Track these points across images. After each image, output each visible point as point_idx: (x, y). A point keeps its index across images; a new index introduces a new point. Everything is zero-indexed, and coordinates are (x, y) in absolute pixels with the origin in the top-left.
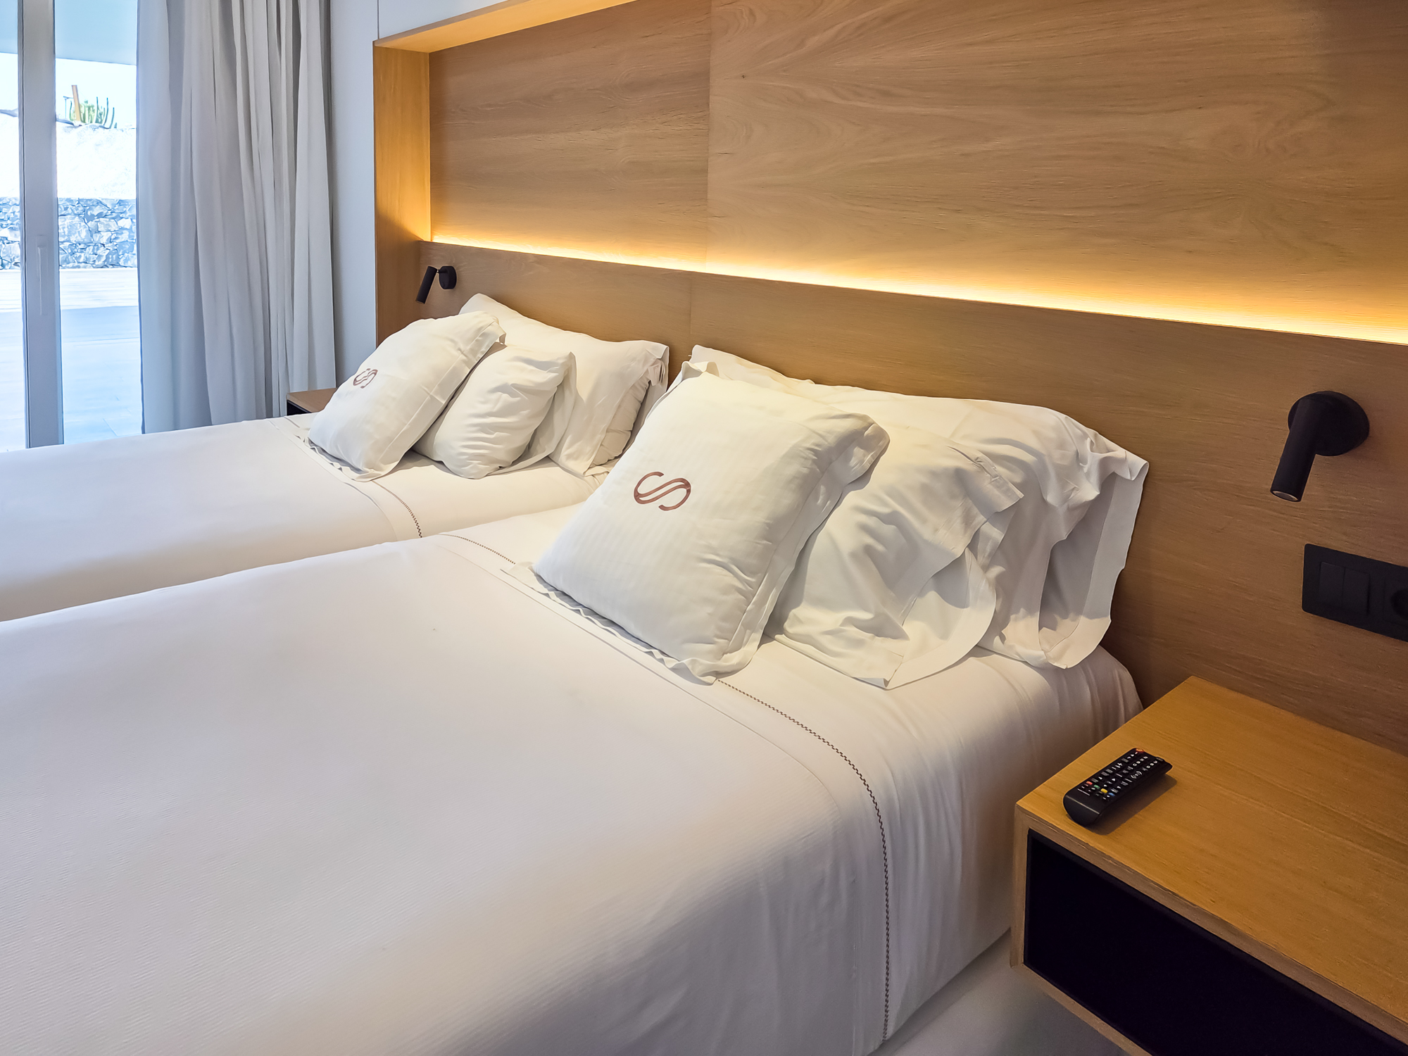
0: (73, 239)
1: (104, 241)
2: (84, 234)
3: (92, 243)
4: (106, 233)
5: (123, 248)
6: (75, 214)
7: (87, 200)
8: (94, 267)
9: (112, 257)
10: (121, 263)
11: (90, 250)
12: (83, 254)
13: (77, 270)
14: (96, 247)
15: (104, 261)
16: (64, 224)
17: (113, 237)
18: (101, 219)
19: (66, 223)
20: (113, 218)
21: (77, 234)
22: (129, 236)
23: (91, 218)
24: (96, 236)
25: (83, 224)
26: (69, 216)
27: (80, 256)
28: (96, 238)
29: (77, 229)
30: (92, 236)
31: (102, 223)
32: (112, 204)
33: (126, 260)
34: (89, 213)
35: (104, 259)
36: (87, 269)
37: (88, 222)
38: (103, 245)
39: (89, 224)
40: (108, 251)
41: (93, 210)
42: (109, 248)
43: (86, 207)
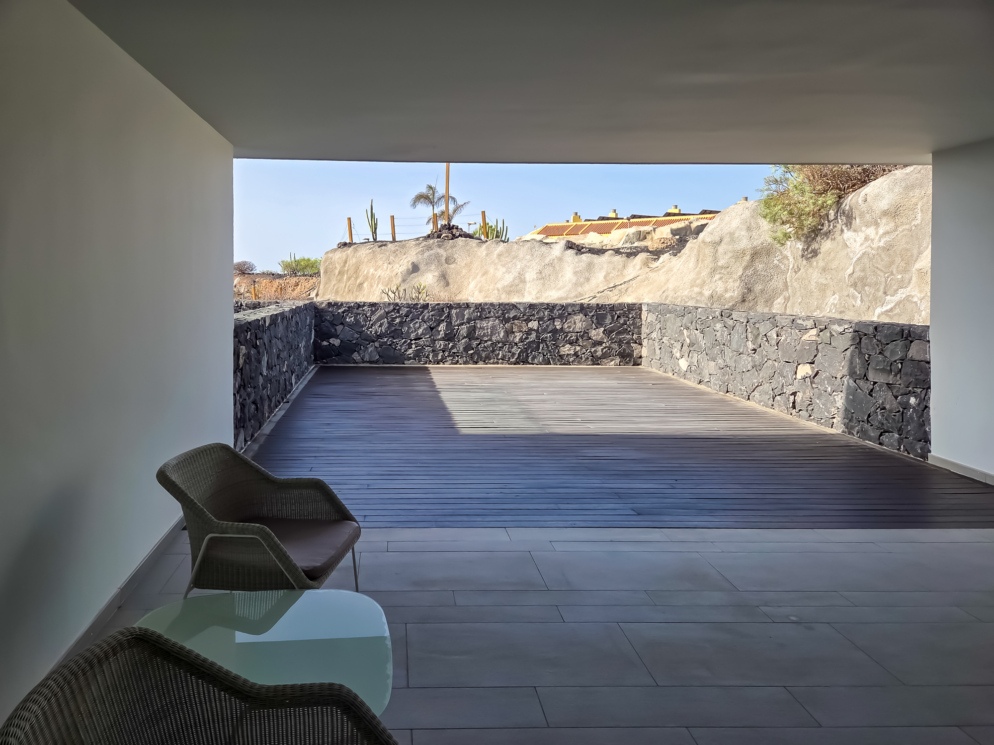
0: (494, 339)
1: (517, 340)
2: (502, 334)
3: (508, 342)
4: (518, 334)
5: (531, 347)
6: (496, 317)
7: (506, 304)
8: (509, 364)
9: (523, 355)
10: (530, 360)
11: (506, 348)
12: (501, 352)
14: (510, 346)
15: (517, 359)
16: (488, 326)
17: (524, 337)
18: (516, 321)
19: (489, 324)
20: (525, 321)
21: (497, 335)
22: (536, 337)
23: (507, 320)
24: (511, 337)
25: (502, 325)
26: (491, 319)
27: (499, 354)
29: (497, 330)
30: (508, 336)
31: (516, 325)
32: (524, 308)
33: (533, 359)
34: (506, 316)
35: (517, 355)
36: (504, 366)
37: (505, 324)
38: (516, 344)
39: (506, 325)
40: (520, 349)
41: (510, 313)
42: (521, 347)
43: (505, 310)
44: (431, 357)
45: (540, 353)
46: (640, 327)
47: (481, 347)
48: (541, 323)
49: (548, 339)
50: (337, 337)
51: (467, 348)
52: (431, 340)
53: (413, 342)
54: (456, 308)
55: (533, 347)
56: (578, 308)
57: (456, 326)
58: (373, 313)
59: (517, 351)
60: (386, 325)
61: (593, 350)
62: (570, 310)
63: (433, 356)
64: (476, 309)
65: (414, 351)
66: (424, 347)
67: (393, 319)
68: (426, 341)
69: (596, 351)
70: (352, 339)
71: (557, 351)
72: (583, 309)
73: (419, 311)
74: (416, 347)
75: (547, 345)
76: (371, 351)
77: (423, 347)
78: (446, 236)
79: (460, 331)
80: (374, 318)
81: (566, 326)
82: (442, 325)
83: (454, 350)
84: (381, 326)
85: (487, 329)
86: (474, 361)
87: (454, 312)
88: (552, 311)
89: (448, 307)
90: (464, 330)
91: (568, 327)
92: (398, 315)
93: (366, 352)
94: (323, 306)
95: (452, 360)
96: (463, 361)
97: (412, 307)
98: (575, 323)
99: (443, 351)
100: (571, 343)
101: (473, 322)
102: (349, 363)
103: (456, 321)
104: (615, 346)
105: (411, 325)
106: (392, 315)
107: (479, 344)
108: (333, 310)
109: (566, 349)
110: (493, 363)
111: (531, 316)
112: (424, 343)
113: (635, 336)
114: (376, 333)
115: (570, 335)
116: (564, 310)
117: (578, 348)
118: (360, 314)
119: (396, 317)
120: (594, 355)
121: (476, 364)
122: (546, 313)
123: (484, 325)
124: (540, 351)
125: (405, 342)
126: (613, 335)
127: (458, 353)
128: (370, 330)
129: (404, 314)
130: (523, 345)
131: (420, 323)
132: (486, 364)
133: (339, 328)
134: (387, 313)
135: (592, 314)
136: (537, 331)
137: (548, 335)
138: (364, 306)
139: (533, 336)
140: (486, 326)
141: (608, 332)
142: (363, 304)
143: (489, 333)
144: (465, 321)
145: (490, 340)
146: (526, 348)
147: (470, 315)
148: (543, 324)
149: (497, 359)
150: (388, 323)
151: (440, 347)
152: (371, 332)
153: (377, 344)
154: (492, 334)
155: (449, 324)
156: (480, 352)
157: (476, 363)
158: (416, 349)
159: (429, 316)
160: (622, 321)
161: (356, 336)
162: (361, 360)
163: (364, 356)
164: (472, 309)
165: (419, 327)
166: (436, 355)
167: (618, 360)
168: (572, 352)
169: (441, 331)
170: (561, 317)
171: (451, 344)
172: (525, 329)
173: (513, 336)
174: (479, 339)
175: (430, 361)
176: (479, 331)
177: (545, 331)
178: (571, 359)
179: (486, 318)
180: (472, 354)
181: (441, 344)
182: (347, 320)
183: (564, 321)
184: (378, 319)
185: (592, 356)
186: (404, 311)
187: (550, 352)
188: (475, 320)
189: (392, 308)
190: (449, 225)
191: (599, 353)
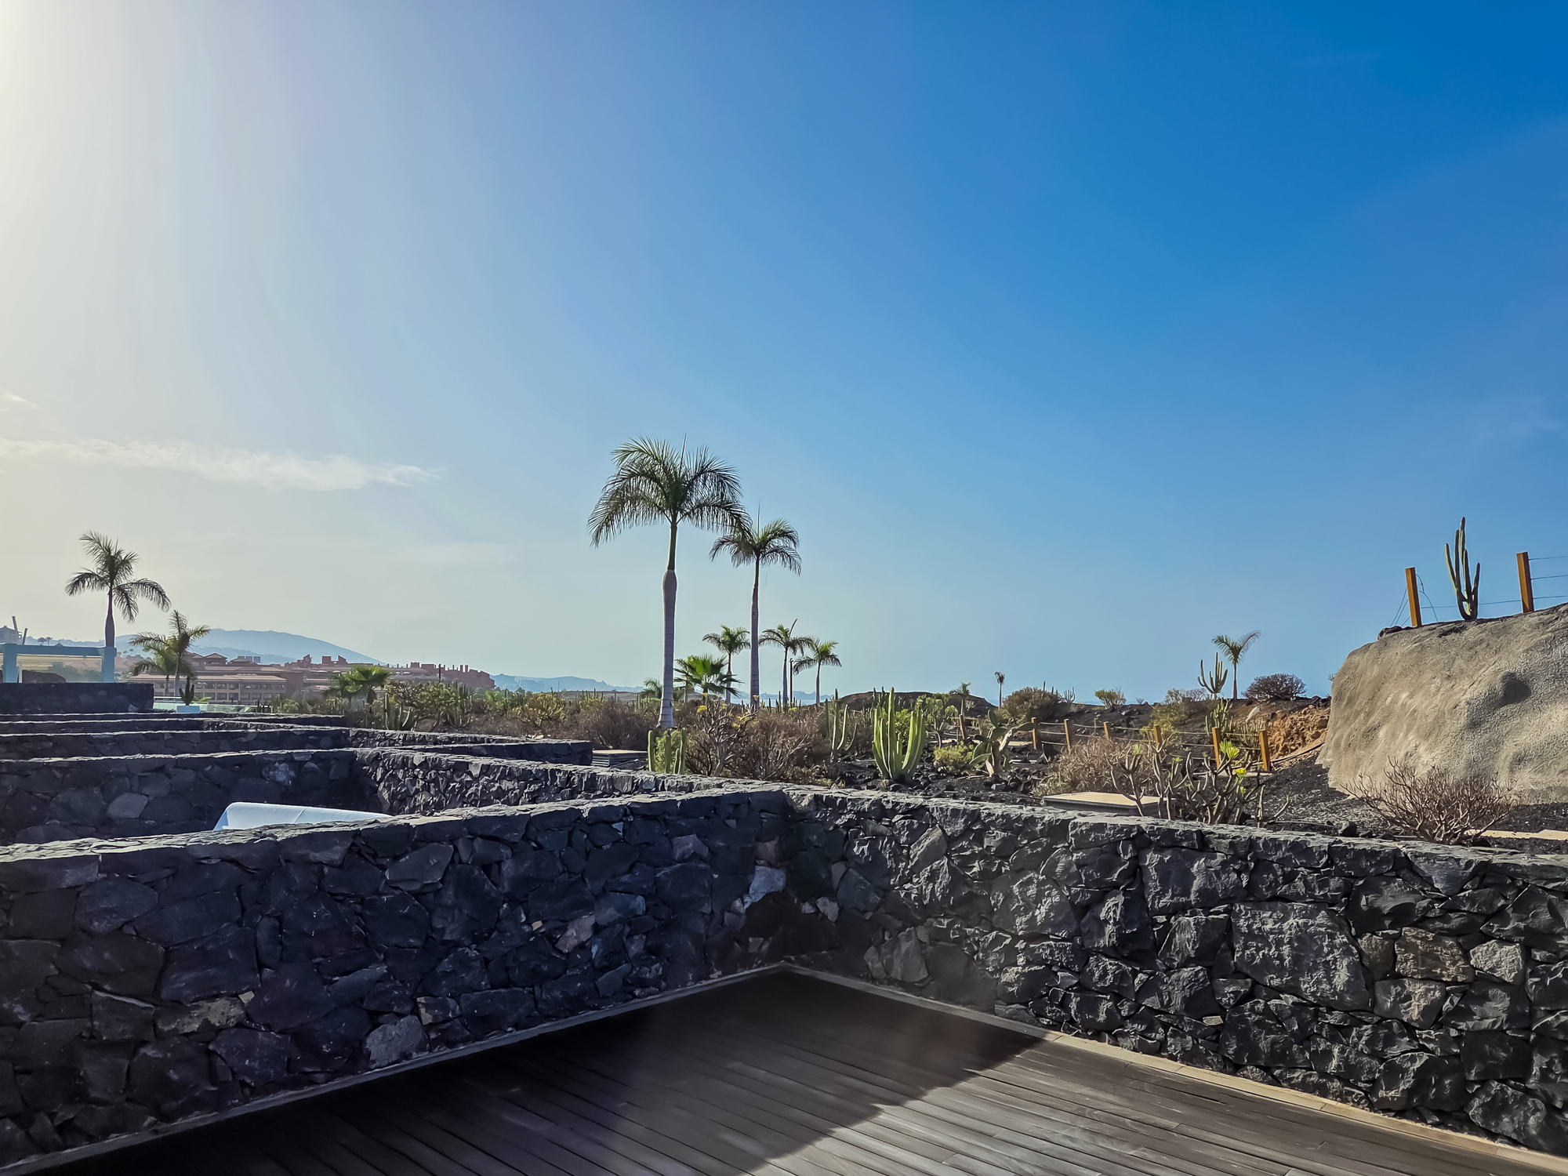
2: (1342, 976)
3: (1370, 1012)
4: (1419, 989)
8: (1372, 1107)
9: (1439, 1083)
10: (1475, 1110)
11: (1361, 1037)
14: (1382, 1032)
15: (1409, 1092)
16: (1281, 932)
18: (1408, 932)
19: (1286, 926)
21: (1321, 974)
22: (1512, 1015)
23: (1370, 921)
24: (1388, 993)
26: (1297, 905)
27: (1328, 1054)
29: (1319, 952)
30: (1370, 987)
31: (1409, 947)
37: (1359, 935)
38: (1409, 1028)
39: (1363, 942)
40: (1426, 1056)
41: (1379, 892)
42: (1430, 1046)
43: (1356, 878)
44: (1073, 1006)
45: (1528, 1092)
47: (1252, 1009)
48: (1538, 955)
50: (832, 894)
51: (1200, 1001)
52: (1073, 949)
53: (1020, 945)
54: (1160, 849)
55: (1492, 1056)
57: (1161, 912)
58: (915, 836)
59: (1413, 1060)
60: (944, 879)
63: (1078, 1004)
64: (1236, 857)
65: (1023, 974)
66: (1054, 969)
67: (966, 862)
68: (1063, 950)
70: (862, 907)
73: (1040, 844)
74: (1028, 963)
76: (907, 952)
77: (1049, 966)
79: (1173, 935)
80: (917, 851)
82: (1110, 903)
83: (1153, 1002)
84: (932, 878)
85: (1279, 943)
86: (1224, 1058)
87: (1152, 858)
89: (1129, 839)
90: (1186, 933)
92: (977, 849)
93: (895, 952)
94: (803, 804)
95: (1142, 1034)
96: (1183, 1049)
97: (1019, 831)
99: (1118, 998)
101: (1221, 908)
102: (857, 976)
103: (1161, 894)
105: (1015, 889)
106: (963, 849)
107: (1250, 996)
108: (826, 817)
110: (1305, 1087)
111: (1489, 917)
112: (1052, 954)
114: (921, 896)
118: (883, 836)
119: (973, 857)
121: (1234, 1074)
123: (1268, 927)
124: (1532, 1083)
125: (998, 940)
127: (1166, 1013)
128: (907, 886)
129: (993, 849)
130: (1444, 1041)
131: (1041, 884)
132: (1276, 1082)
133: (838, 869)
134: (950, 840)
136: (1516, 989)
138: (894, 812)
139: (1495, 1010)
140: (1271, 932)
142: (890, 806)
143: (1288, 959)
144: (1192, 897)
145: (1295, 990)
146: (1457, 1055)
147: (1208, 877)
148: (1549, 961)
149: (1323, 1074)
150: (952, 871)
151: (1102, 977)
152: (908, 895)
153: (922, 933)
154: (1299, 965)
155: (1136, 904)
156: (1248, 1030)
157: (1234, 1067)
158: (1026, 970)
159: (1070, 864)
161: (875, 898)
162: (885, 975)
163: (890, 962)
164: (1220, 857)
165: (1039, 898)
166: (1089, 1005)
169: (1106, 922)
171: (1141, 976)
172: (1452, 971)
173: (1393, 990)
174: (1248, 977)
175: (1072, 1021)
176: (1246, 947)
179: (1276, 898)
180: (1217, 1030)
181: (1105, 968)
182: (855, 849)
184: (930, 856)
186: (994, 839)
188: (1230, 900)
189: (960, 825)
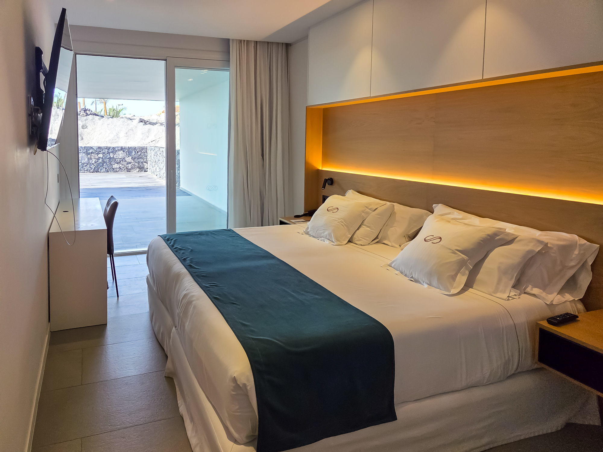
0: (83, 162)
1: (93, 162)
6: (83, 152)
7: (87, 147)
12: (86, 167)
13: (84, 173)
17: (96, 161)
20: (97, 154)
25: (86, 156)
28: (90, 161)
32: (96, 149)
33: (101, 170)
34: (88, 152)
35: (93, 169)
36: (87, 173)
46: (147, 156)
49: (107, 162)
56: (120, 148)
61: (127, 166)
62: (117, 149)
69: (128, 166)
71: (111, 166)
72: (122, 149)
75: (107, 164)
78: (83, 115)
81: (115, 156)
88: (108, 150)
91: (116, 156)
98: (119, 155)
100: (117, 163)
104: (136, 164)
109: (116, 166)
113: (145, 160)
115: (117, 160)
116: (114, 149)
117: (121, 165)
120: (128, 168)
122: (106, 151)
126: (136, 160)
135: (126, 151)
137: (107, 160)
141: (133, 159)
160: (139, 154)
167: (138, 170)
168: (118, 167)
170: (112, 152)
177: (106, 158)
178: (118, 170)
183: (114, 154)
185: (127, 168)
187: (108, 167)
190: (85, 108)
191: (130, 167)
